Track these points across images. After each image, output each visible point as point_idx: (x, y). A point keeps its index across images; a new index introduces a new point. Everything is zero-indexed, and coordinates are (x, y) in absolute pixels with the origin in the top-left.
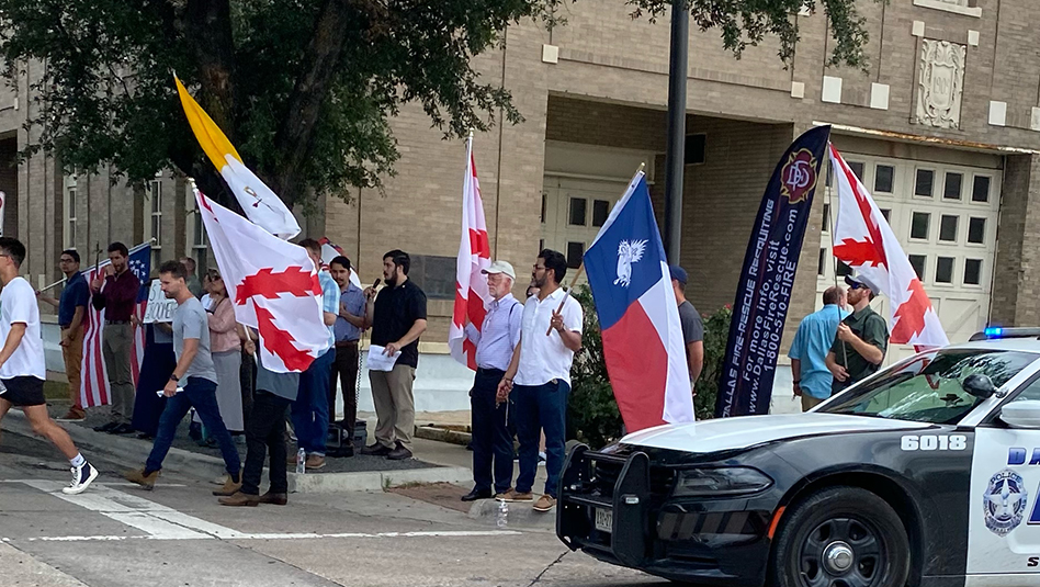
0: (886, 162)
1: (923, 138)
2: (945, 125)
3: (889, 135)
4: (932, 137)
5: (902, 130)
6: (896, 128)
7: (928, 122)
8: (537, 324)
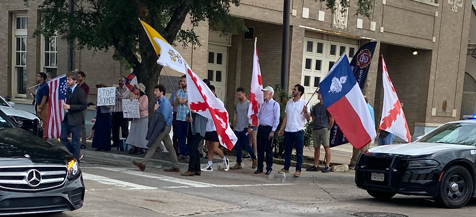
0: (321, 41)
1: (335, 33)
2: (342, 28)
3: (324, 31)
4: (338, 32)
5: (329, 30)
6: (326, 29)
7: (337, 27)
8: (294, 110)
